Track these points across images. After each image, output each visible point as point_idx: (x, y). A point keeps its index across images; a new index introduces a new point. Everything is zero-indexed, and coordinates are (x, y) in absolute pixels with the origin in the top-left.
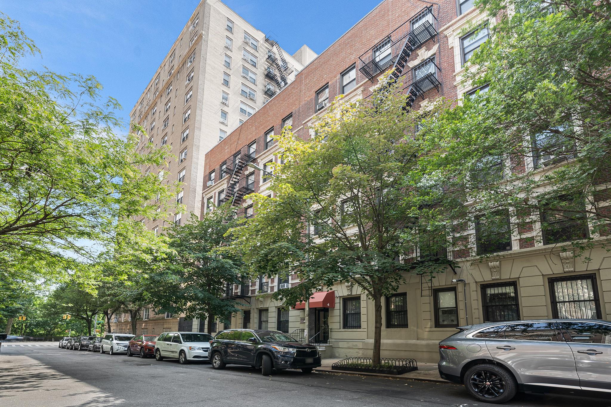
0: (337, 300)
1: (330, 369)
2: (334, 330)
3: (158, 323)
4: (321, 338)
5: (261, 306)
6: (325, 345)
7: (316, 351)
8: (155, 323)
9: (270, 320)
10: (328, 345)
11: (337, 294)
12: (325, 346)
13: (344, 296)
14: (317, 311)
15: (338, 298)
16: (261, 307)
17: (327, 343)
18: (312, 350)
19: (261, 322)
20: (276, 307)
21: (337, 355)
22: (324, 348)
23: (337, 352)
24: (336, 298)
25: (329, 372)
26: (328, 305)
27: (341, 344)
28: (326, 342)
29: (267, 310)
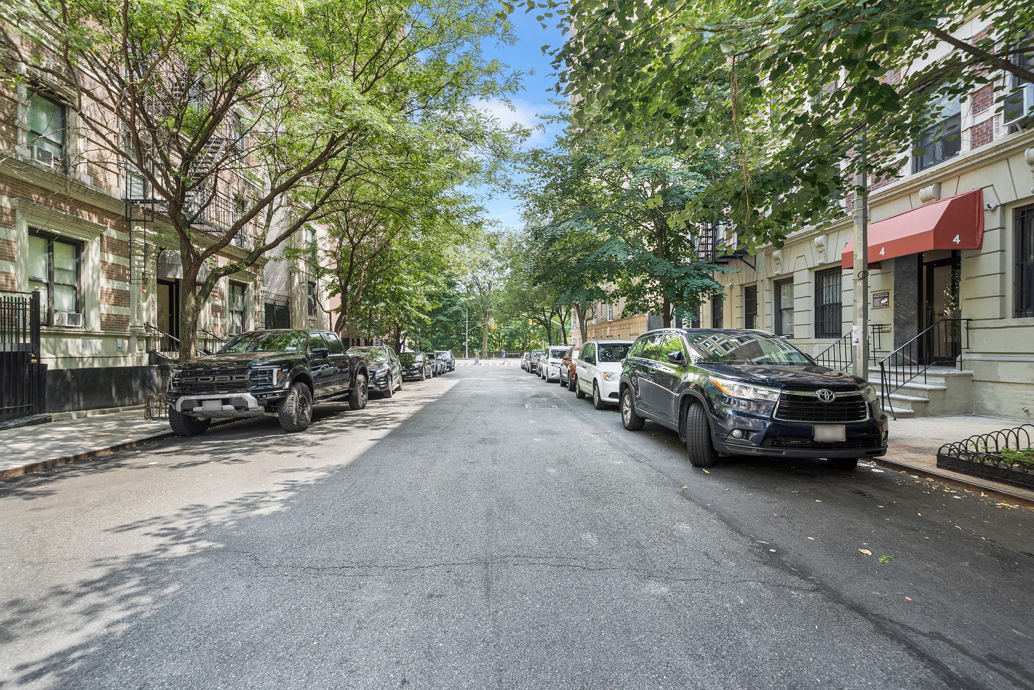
0: (991, 221)
1: (928, 463)
2: (979, 324)
3: (624, 325)
4: (940, 351)
5: (777, 271)
6: (944, 371)
7: (860, 397)
8: (620, 325)
9: (798, 305)
10: (956, 371)
11: (990, 199)
12: (946, 377)
13: (1018, 201)
14: (925, 267)
15: (994, 210)
16: (778, 275)
17: (953, 365)
18: (841, 394)
19: (781, 311)
20: (810, 269)
21: (990, 405)
22: (942, 380)
23: (989, 396)
24: (987, 215)
25: (923, 474)
26: (957, 240)
27: (1005, 371)
28: (950, 362)
29: (789, 280)
